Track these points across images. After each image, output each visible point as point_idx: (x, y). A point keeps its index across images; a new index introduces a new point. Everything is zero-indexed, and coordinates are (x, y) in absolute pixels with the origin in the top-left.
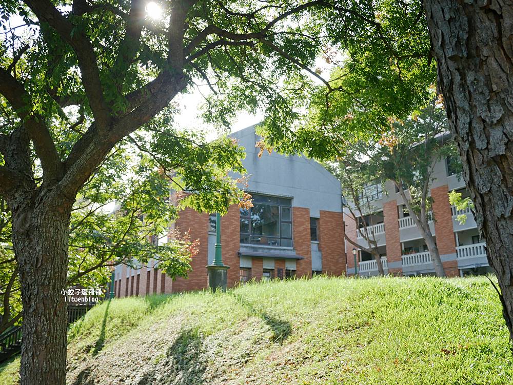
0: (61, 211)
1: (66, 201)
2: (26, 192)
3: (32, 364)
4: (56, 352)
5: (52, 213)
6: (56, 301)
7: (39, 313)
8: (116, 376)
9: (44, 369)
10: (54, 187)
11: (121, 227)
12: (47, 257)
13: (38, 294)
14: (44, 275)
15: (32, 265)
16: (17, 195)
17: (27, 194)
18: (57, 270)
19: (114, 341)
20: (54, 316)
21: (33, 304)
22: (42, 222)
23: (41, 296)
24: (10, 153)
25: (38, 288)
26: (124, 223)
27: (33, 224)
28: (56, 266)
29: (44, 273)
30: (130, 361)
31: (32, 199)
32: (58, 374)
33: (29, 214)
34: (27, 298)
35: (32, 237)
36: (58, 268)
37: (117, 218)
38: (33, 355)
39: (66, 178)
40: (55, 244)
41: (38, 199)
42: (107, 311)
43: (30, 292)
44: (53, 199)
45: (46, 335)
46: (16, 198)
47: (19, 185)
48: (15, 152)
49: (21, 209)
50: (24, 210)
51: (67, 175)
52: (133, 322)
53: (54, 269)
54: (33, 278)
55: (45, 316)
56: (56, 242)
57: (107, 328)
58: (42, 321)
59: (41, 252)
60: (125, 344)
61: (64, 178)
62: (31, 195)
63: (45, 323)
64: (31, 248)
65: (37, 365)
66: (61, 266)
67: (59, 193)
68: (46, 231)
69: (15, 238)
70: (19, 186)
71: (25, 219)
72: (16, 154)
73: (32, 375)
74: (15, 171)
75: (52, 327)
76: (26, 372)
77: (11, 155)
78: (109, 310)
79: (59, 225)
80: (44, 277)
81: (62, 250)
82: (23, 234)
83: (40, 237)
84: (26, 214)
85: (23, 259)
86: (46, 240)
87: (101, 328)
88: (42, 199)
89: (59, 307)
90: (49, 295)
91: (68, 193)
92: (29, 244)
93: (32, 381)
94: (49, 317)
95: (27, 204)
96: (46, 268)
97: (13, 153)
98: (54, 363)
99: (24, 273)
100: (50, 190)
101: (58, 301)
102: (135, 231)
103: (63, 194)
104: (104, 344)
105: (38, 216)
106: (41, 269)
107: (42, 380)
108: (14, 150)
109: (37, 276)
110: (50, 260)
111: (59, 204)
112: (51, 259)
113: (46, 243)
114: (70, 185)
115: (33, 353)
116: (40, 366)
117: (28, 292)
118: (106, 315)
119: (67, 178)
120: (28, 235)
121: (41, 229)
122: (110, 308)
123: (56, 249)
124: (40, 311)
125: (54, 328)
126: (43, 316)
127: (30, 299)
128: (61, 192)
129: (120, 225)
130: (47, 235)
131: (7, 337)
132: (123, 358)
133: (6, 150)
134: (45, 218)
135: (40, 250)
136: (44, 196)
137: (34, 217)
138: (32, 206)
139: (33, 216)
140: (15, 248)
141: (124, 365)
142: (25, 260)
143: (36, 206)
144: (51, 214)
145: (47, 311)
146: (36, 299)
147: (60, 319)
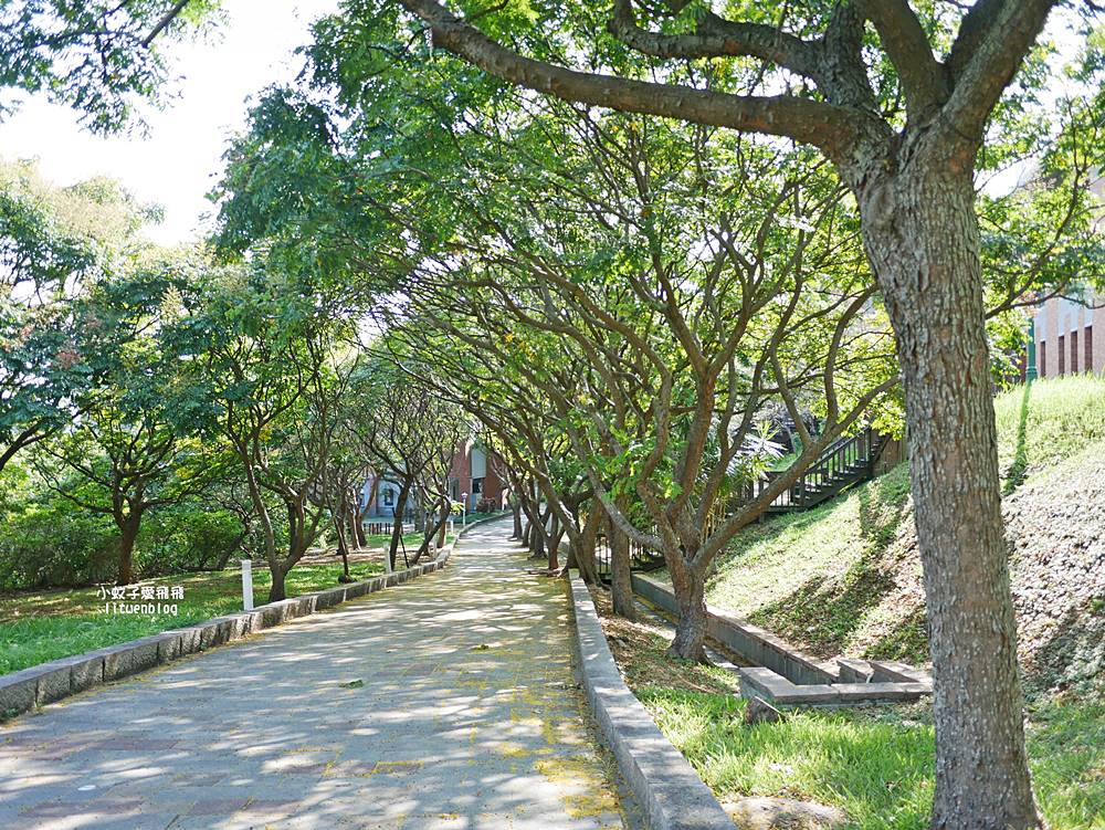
0: (955, 169)
1: (963, 144)
2: (875, 146)
3: (933, 477)
4: (978, 456)
5: (938, 176)
6: (968, 356)
7: (936, 381)
8: (1066, 537)
9: (959, 486)
10: (933, 121)
11: (1045, 215)
12: (939, 268)
13: (929, 343)
14: (937, 306)
15: (911, 287)
16: (858, 155)
17: (879, 149)
18: (962, 293)
19: (1050, 467)
20: (966, 385)
21: (922, 363)
22: (918, 199)
23: (937, 346)
24: (828, 74)
25: (929, 331)
26: (1054, 206)
27: (901, 206)
28: (959, 286)
29: (938, 301)
30: (1096, 508)
31: (891, 155)
32: (987, 497)
33: (890, 187)
34: (909, 353)
35: (902, 232)
36: (965, 289)
37: (1036, 197)
38: (933, 459)
39: (959, 93)
40: (953, 240)
41: (904, 152)
42: (1025, 407)
43: (913, 341)
44: (936, 146)
45: (955, 423)
46: (858, 162)
47: (859, 134)
48: (838, 70)
49: (871, 181)
50: (878, 182)
51: (960, 86)
52: (1091, 427)
53: (957, 292)
54: (916, 312)
55: (950, 385)
56: (953, 236)
57: (1030, 441)
58: (944, 394)
59: (925, 260)
60: (1077, 473)
61: (955, 95)
62: (886, 149)
63: (951, 398)
64: (903, 254)
65: (944, 478)
66: (970, 286)
67: (946, 130)
68: (930, 216)
69: (868, 238)
70: (860, 136)
71: (883, 199)
72: (840, 73)
73: (937, 496)
74: (847, 107)
75: (965, 407)
76: (923, 490)
77: (832, 78)
78: (1029, 405)
79: (954, 198)
80: (937, 310)
81: (968, 250)
82: (883, 229)
83: (919, 229)
84: (884, 188)
85: (892, 278)
86: (931, 235)
87: (1016, 442)
88: (911, 152)
89: (976, 368)
90: (952, 343)
91: (966, 126)
92: (899, 246)
93: (937, 508)
94: (958, 388)
95: (883, 168)
96: (939, 291)
97: (834, 74)
98: (977, 476)
99: (896, 305)
100: (926, 130)
101: (971, 356)
102: (1084, 220)
103: (957, 131)
104: (1027, 473)
105: (909, 186)
106: (929, 293)
107: (957, 507)
108: (835, 66)
109: (923, 309)
110: (946, 273)
111: (950, 154)
112: (948, 269)
113: (933, 240)
114: (970, 108)
115: (934, 455)
116: (950, 481)
117: (909, 340)
118: (1025, 413)
119: (962, 94)
120: (894, 230)
121: (918, 214)
122: (1031, 400)
123: (955, 249)
124: (938, 377)
125: (970, 409)
126: (945, 386)
127: (914, 353)
128: (951, 127)
129: (1045, 211)
130: (933, 223)
131: (829, 457)
132: (1078, 502)
133: (819, 72)
134: (924, 191)
135: (922, 257)
136: (914, 144)
137: (902, 192)
138: (892, 171)
139: (899, 188)
140: (872, 258)
141: (1081, 516)
142: (895, 280)
143: (901, 168)
144: (935, 178)
145: (953, 376)
146: (928, 353)
147: (978, 391)
